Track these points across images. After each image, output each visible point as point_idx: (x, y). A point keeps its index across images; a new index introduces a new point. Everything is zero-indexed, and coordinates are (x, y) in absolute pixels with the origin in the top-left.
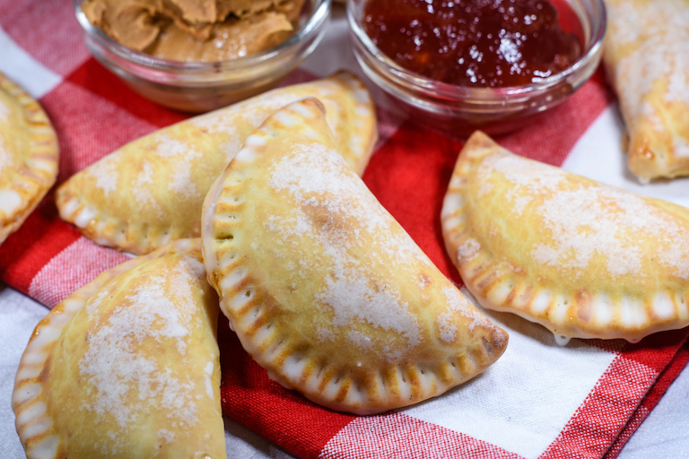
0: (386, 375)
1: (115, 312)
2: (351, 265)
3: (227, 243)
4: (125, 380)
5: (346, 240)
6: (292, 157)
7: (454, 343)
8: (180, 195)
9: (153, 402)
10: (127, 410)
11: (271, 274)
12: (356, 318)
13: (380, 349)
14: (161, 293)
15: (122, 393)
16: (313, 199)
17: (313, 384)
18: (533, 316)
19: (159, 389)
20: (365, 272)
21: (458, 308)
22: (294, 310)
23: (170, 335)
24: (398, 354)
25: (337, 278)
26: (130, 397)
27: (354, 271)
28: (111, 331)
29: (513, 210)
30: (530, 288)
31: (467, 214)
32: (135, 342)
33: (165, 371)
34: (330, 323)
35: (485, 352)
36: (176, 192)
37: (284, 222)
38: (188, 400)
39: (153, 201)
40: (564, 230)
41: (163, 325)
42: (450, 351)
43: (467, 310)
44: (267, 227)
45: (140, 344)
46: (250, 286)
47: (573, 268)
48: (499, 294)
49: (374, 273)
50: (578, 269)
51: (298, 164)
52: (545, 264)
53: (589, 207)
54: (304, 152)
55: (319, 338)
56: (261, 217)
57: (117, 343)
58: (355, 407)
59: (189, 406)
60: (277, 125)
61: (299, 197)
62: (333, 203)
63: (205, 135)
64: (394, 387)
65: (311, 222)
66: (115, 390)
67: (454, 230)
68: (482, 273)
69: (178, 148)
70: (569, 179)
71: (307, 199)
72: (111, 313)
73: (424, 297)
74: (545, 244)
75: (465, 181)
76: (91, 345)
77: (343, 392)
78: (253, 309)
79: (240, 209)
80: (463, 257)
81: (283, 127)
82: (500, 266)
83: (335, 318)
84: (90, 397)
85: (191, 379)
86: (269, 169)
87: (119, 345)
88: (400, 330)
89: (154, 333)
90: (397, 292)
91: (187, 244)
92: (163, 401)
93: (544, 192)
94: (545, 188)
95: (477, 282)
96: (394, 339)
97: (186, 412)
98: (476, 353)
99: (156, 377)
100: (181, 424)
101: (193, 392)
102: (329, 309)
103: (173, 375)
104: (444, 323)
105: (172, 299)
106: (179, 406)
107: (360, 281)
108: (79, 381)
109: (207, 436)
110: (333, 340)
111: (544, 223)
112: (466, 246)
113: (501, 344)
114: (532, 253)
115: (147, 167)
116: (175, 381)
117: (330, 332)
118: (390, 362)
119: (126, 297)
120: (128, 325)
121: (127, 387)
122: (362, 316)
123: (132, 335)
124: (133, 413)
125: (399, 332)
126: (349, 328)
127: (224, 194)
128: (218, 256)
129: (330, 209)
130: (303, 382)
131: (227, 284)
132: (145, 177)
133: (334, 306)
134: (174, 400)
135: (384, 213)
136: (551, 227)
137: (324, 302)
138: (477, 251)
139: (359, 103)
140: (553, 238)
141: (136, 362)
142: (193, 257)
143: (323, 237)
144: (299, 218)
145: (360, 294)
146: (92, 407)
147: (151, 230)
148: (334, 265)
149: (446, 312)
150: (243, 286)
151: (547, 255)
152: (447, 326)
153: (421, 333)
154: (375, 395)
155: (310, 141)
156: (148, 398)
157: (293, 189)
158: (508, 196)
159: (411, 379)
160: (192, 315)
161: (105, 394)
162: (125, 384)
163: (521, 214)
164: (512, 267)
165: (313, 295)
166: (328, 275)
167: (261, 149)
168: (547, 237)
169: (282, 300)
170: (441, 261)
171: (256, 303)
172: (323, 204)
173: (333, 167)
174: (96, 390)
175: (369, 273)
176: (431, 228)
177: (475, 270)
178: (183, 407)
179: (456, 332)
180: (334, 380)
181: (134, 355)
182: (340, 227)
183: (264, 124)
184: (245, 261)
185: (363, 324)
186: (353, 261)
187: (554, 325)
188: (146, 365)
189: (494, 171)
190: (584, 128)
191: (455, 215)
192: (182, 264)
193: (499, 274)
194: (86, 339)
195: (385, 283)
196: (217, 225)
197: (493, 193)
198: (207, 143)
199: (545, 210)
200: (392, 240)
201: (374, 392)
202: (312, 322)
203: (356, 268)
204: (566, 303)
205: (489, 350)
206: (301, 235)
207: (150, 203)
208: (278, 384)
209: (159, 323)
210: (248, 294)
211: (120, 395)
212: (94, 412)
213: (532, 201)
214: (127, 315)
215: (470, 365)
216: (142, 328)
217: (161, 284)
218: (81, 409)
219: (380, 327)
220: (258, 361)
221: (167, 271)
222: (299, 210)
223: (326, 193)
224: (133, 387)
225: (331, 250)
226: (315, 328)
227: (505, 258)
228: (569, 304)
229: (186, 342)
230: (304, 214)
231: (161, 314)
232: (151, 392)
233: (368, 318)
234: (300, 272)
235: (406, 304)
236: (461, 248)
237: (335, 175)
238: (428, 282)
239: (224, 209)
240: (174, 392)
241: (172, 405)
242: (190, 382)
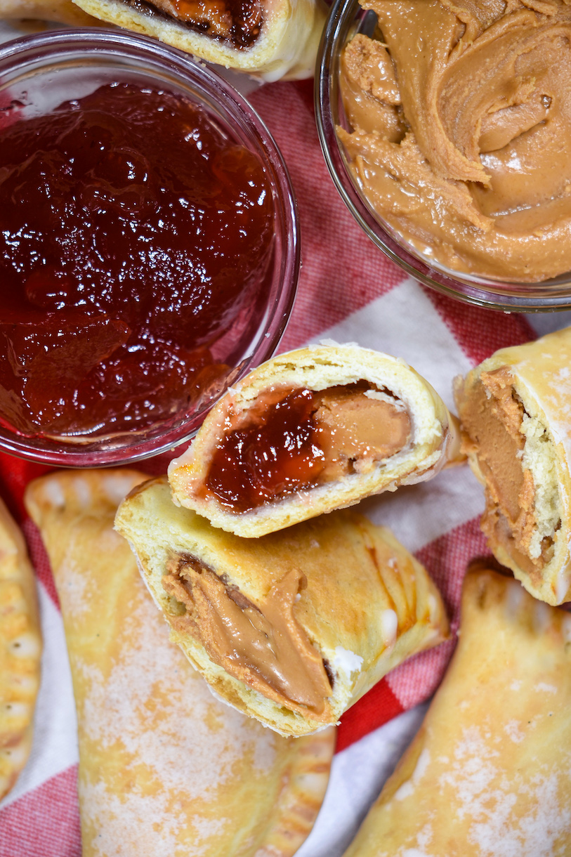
4: (517, 832)
9: (505, 784)
10: (539, 792)
15: (531, 819)
19: (487, 796)
26: (525, 808)
33: (465, 815)
38: (462, 763)
59: (465, 753)
66: (536, 829)
84: (565, 842)
85: (438, 788)
92: (492, 777)
97: (472, 748)
99: (482, 814)
100: (488, 736)
101: (448, 768)
103: (460, 804)
106: (476, 760)
116: (462, 795)
121: (521, 823)
124: (535, 785)
134: (477, 771)
141: (492, 849)
156: (507, 793)
161: (549, 833)
162: (521, 829)
174: (555, 845)
178: (473, 756)
188: (484, 837)
211: (534, 818)
224: (514, 818)
229: (415, 841)
232: (499, 798)
240: (471, 782)
241: (485, 766)
242: (443, 785)
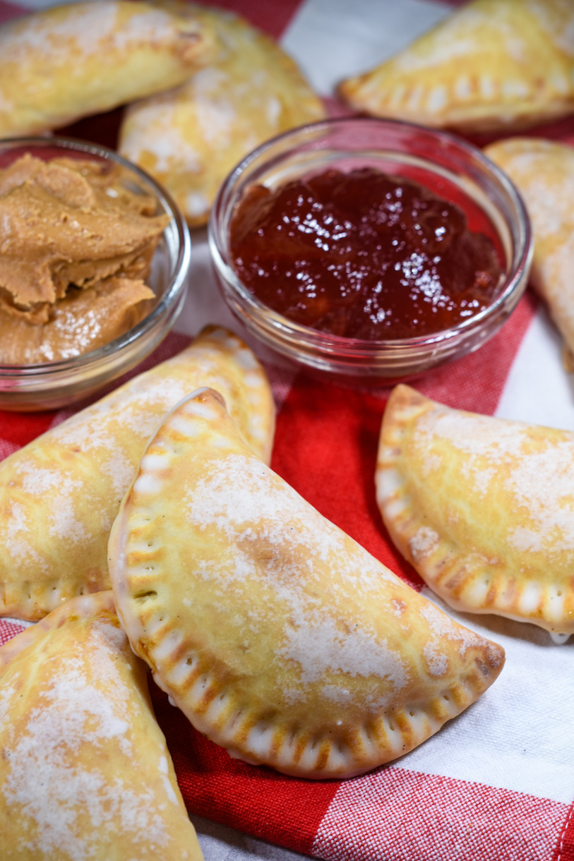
0: (371, 727)
1: (32, 716)
2: (311, 607)
3: (150, 603)
4: (70, 804)
5: (300, 576)
6: (209, 479)
7: (446, 675)
8: (66, 540)
9: (111, 827)
10: (82, 843)
11: (215, 634)
12: (328, 669)
13: (362, 700)
14: (82, 681)
15: (70, 822)
16: (249, 531)
17: (286, 755)
18: (523, 616)
19: (114, 808)
20: (330, 611)
21: (444, 632)
22: (251, 674)
23: (109, 735)
24: (383, 701)
25: (299, 626)
26: (81, 825)
27: (316, 613)
28: (34, 742)
29: (475, 489)
30: (512, 582)
31: (413, 495)
32: (69, 753)
33: (116, 784)
34: (298, 682)
35: (481, 676)
36: (61, 537)
37: (219, 567)
38: (151, 815)
39: (33, 552)
40: (542, 506)
41: (98, 724)
42: (442, 685)
43: (453, 631)
44: (199, 576)
45: (76, 754)
46: (191, 653)
47: (562, 551)
48: (476, 593)
49: (341, 611)
50: (569, 551)
51: (219, 489)
52: (527, 551)
53: (565, 471)
54: (222, 471)
55: (286, 701)
56: (189, 565)
57: (46, 757)
58: (339, 772)
59: (155, 822)
60: (176, 437)
61: (231, 532)
62: (274, 533)
63: (78, 455)
64: (382, 740)
65: (252, 561)
66: (61, 820)
67: (399, 518)
68: (448, 569)
69: (50, 479)
70: (532, 437)
71: (241, 532)
72: (27, 718)
73: (403, 627)
74: (523, 527)
75: (398, 452)
76: (12, 765)
77: (323, 758)
78: (200, 679)
79: (158, 557)
80: (419, 552)
81: (185, 439)
82: (469, 559)
83: (303, 675)
84: (29, 832)
85: (148, 785)
86: (185, 499)
87: (49, 760)
88: (383, 673)
89: (90, 737)
90: (371, 629)
91: (89, 602)
92: (123, 823)
93: (508, 460)
94: (507, 454)
95: (444, 581)
96: (377, 685)
97: (154, 831)
98: (471, 680)
99: (106, 794)
100: (152, 847)
101: (155, 803)
102: (295, 666)
103: (126, 787)
104: (432, 654)
105: (98, 686)
106: (143, 825)
107: (325, 624)
108: (8, 814)
109: (185, 854)
110: (304, 701)
111: (517, 500)
112: (420, 537)
113: (498, 662)
114: (509, 539)
115: (16, 511)
116: (130, 793)
117: (299, 692)
118: (375, 712)
119: (41, 694)
120: (54, 732)
121: (74, 813)
122: (335, 666)
123: (63, 744)
124: (90, 845)
125: (382, 676)
126: (322, 683)
127: (132, 539)
128: (142, 620)
129: (273, 541)
130: (274, 755)
131: (161, 654)
132: (18, 523)
133: (301, 660)
135: (333, 530)
136: (526, 504)
137: (286, 657)
138: (436, 543)
139: (246, 371)
140: (532, 517)
141: (77, 778)
142: (105, 622)
143: (271, 578)
144: (237, 559)
145: (329, 640)
146: (35, 845)
147: (34, 587)
148: (291, 610)
149: (432, 640)
150: (182, 653)
151: (526, 540)
152: (436, 657)
153: (408, 672)
154: (361, 754)
155: (225, 454)
156: (104, 822)
157: (221, 522)
158: (464, 471)
159: (401, 725)
160: (127, 701)
161: (47, 826)
162: (71, 809)
163: (485, 492)
164: (485, 559)
165: (272, 651)
166: (286, 624)
167: (166, 474)
168: (523, 517)
169: (234, 663)
170: (390, 558)
171: (202, 671)
172: (262, 536)
173: (261, 483)
174: (34, 823)
175: (334, 612)
176: (366, 516)
177: (438, 566)
178: (148, 824)
179: (447, 661)
180: (309, 745)
181: (72, 770)
182: (289, 562)
183: (158, 437)
184: (178, 621)
185: (338, 676)
186: (313, 600)
187: (550, 624)
188: (90, 780)
189: (436, 437)
190: (514, 350)
191: (396, 497)
192: (96, 634)
193: (470, 568)
194: (4, 757)
195: (355, 620)
196: (134, 581)
197: (443, 468)
198: (84, 466)
199: (514, 483)
200: (351, 563)
201: (360, 750)
202: (275, 684)
203: (319, 609)
204: (559, 594)
205: (486, 672)
206: (243, 580)
207: (30, 557)
208: (244, 762)
209: (92, 722)
210: (189, 662)
211: (68, 825)
212: (39, 851)
213: (496, 475)
214: (49, 718)
215: (465, 693)
216: (74, 733)
217: (80, 668)
218: (20, 849)
219: (359, 675)
220: (216, 741)
221: (80, 649)
222: (234, 549)
223: (262, 520)
224: (82, 812)
225: (284, 593)
226: (280, 690)
227: (474, 548)
228: (564, 595)
229: (129, 738)
230: (242, 553)
231: (92, 710)
232: (105, 814)
233: (343, 667)
234: (251, 627)
235: (385, 641)
236: (414, 540)
237: (266, 493)
238: (403, 607)
239: (137, 560)
240: (133, 808)
241: (135, 826)
242: (148, 790)
